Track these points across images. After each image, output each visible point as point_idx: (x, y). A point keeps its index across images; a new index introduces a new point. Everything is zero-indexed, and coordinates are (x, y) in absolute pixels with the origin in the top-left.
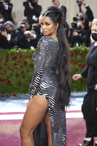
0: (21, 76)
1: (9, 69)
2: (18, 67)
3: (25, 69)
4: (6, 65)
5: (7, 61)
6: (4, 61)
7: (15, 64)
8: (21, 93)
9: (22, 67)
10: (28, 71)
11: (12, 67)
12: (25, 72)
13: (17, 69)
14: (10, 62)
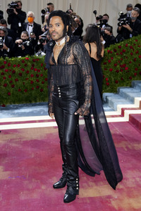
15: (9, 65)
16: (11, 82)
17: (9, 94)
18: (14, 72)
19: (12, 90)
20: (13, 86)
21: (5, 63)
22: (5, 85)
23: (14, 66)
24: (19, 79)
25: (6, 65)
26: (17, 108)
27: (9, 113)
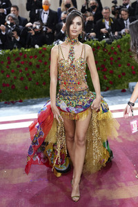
0: (27, 79)
1: (13, 72)
2: (22, 69)
3: (30, 71)
4: (8, 67)
5: (9, 63)
6: (6, 63)
7: (19, 66)
8: (28, 99)
9: (26, 69)
10: (34, 73)
11: (15, 70)
12: (31, 73)
13: (21, 71)
14: (12, 64)
15: (25, 57)
16: (28, 75)
17: (26, 88)
18: (31, 64)
19: (29, 84)
20: (30, 80)
21: (21, 54)
22: (22, 79)
23: (31, 57)
24: (36, 71)
25: (22, 57)
26: (35, 103)
27: (27, 109)
